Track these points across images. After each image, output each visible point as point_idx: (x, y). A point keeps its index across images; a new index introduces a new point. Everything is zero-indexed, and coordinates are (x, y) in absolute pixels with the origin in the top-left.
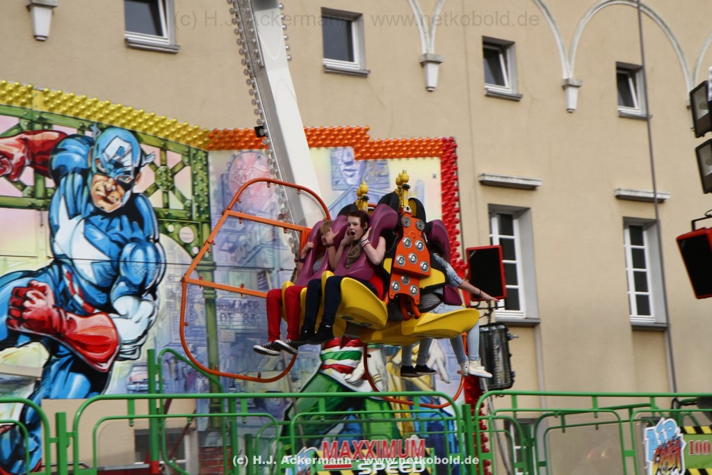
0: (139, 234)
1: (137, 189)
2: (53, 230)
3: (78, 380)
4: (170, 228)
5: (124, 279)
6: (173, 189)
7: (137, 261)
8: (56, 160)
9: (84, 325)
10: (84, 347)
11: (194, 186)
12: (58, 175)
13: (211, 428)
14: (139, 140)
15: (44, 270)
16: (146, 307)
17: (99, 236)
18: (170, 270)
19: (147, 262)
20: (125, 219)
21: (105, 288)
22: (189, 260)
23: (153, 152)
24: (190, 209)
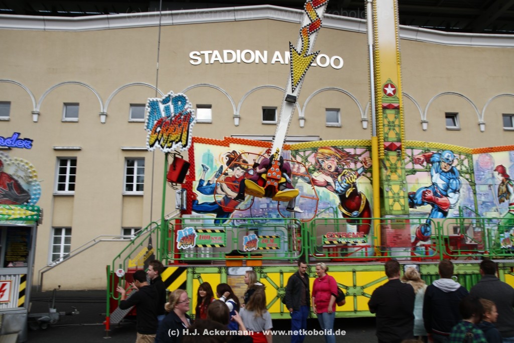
0: (454, 177)
1: (453, 165)
2: (432, 176)
3: (440, 214)
4: (463, 175)
5: (451, 188)
6: (463, 165)
7: (454, 183)
8: (432, 159)
9: (441, 200)
10: (441, 205)
11: (469, 164)
12: (432, 163)
13: (477, 226)
14: (453, 153)
15: (430, 187)
16: (457, 195)
17: (444, 178)
18: (463, 186)
19: (457, 184)
20: (450, 173)
21: (446, 191)
22: (468, 183)
23: (457, 156)
24: (467, 170)
